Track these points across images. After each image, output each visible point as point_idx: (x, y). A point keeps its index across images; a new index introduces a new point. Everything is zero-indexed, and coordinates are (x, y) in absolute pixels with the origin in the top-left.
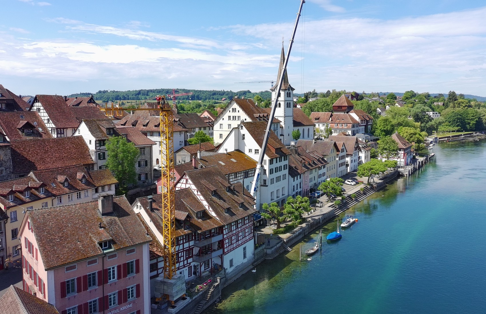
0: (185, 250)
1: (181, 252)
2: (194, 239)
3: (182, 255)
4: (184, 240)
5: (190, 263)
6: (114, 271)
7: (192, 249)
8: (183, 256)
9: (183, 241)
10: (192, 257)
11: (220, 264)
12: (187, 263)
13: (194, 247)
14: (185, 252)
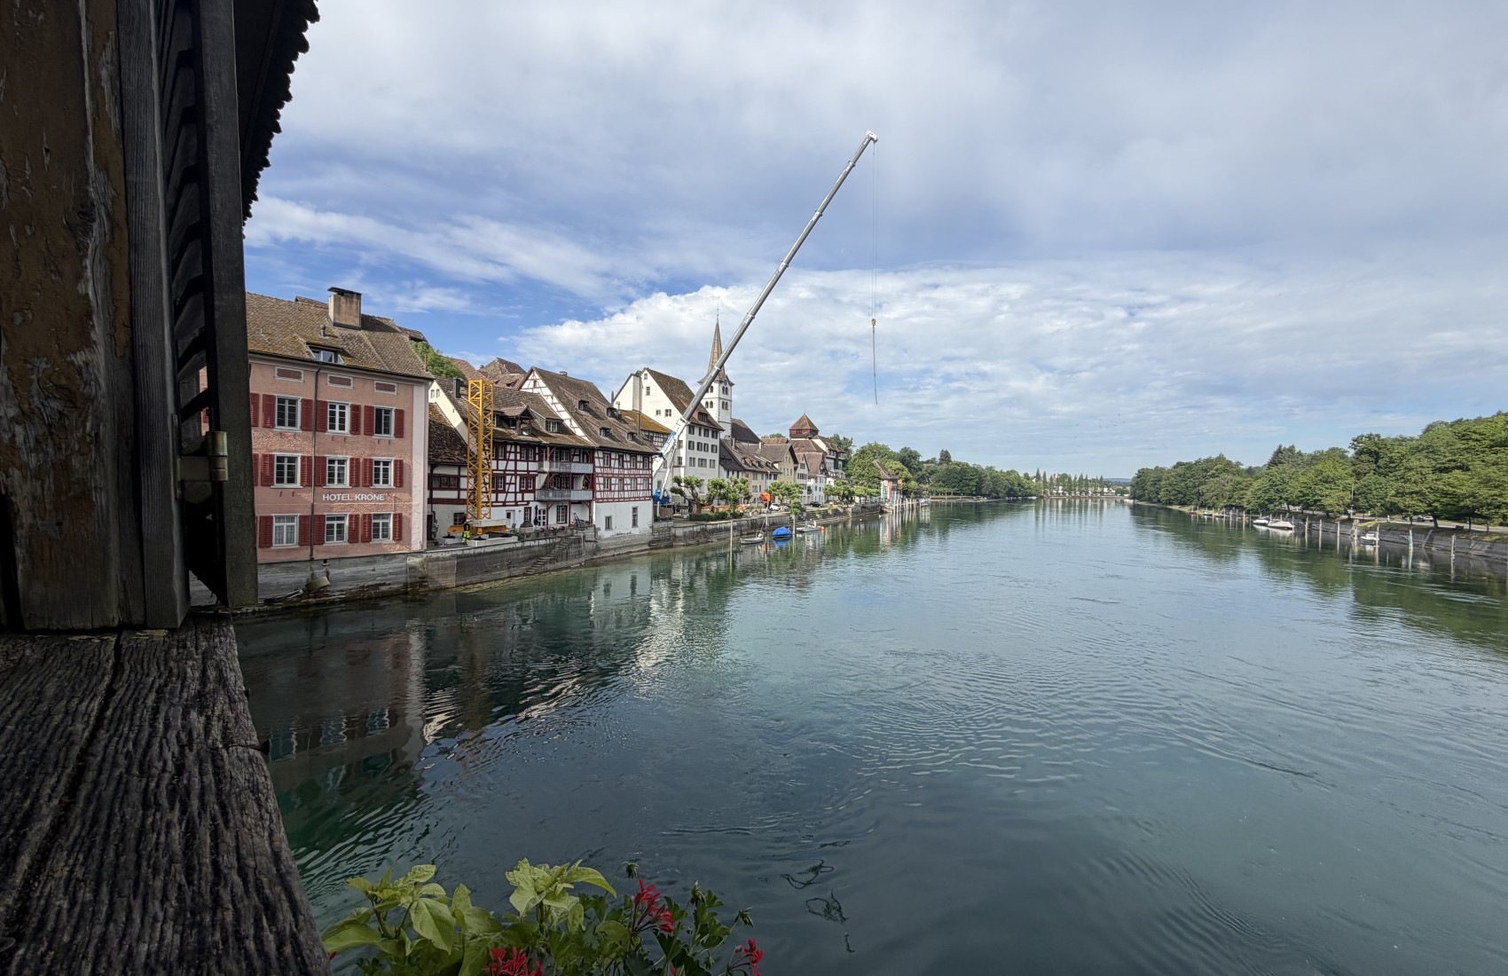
0: (519, 474)
1: (512, 475)
2: (537, 459)
3: (513, 481)
4: (518, 455)
5: (528, 502)
6: (342, 414)
7: (534, 477)
8: (515, 484)
9: (516, 456)
10: (533, 491)
11: (585, 519)
12: (523, 501)
13: (537, 475)
14: (518, 477)
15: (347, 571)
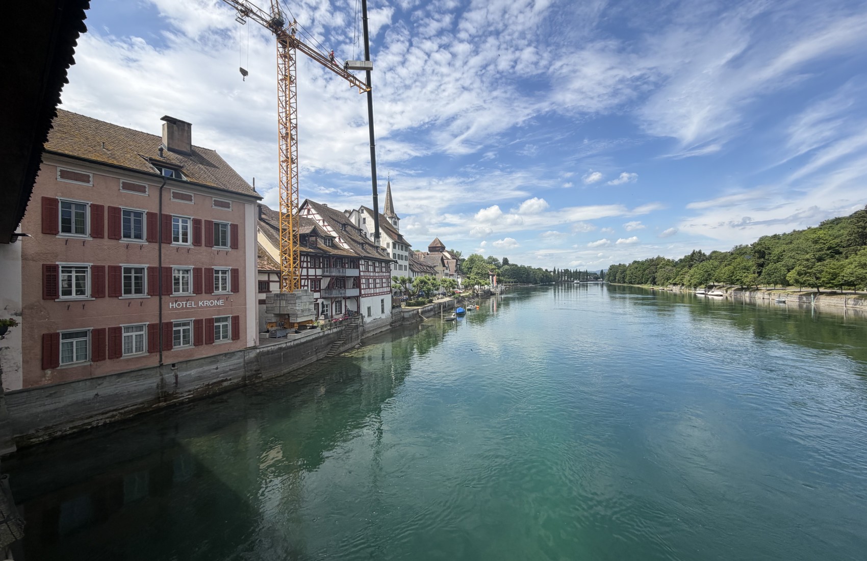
0: (310, 279)
1: (305, 279)
2: (321, 267)
3: (306, 284)
4: (309, 264)
5: (316, 299)
6: (185, 228)
7: (320, 280)
8: (307, 286)
9: (307, 265)
10: (319, 291)
11: (356, 310)
13: (322, 279)
14: (309, 281)
15: (193, 372)
